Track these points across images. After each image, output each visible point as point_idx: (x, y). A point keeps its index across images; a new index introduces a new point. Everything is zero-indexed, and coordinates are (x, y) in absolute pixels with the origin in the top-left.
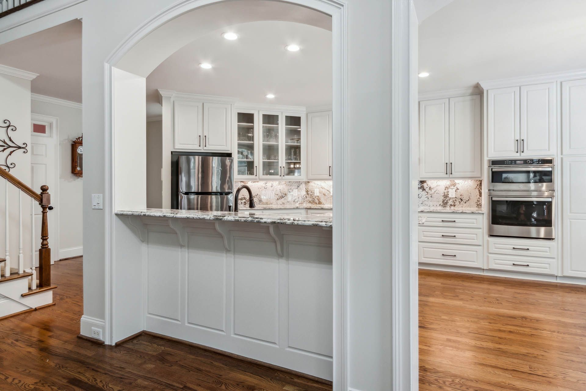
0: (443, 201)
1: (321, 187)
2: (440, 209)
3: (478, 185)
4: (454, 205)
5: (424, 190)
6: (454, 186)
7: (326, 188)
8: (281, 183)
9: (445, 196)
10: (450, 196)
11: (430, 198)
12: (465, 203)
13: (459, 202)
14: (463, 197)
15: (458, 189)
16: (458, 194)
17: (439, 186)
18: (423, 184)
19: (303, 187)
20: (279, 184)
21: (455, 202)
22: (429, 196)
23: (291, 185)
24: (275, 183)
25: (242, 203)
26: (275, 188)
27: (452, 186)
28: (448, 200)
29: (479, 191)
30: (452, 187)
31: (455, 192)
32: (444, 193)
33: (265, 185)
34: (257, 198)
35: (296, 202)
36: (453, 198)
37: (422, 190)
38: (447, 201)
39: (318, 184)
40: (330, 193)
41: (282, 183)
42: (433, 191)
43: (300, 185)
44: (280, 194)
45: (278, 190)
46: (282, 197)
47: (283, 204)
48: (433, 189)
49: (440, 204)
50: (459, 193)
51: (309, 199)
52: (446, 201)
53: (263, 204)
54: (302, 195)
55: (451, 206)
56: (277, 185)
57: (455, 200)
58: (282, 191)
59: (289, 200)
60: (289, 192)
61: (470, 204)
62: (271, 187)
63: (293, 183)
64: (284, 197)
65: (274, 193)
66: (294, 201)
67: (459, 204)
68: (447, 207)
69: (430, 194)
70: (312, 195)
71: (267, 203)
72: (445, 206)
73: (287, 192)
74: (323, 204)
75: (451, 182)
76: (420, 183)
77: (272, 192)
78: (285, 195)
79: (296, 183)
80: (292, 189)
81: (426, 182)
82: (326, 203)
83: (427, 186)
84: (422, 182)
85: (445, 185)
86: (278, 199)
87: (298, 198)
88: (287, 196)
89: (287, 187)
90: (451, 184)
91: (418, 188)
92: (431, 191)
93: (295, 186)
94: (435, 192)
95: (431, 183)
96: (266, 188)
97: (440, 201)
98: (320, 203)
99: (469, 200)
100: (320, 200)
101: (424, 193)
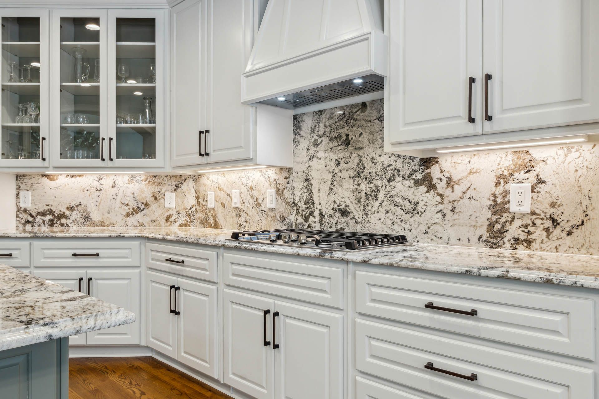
0: (491, 226)
1: (218, 188)
4: (529, 242)
5: (431, 187)
6: (529, 171)
7: (225, 189)
8: (135, 180)
9: (498, 207)
10: (513, 207)
11: (449, 215)
12: (569, 234)
13: (547, 230)
14: (561, 209)
15: (543, 182)
16: (539, 199)
17: (476, 172)
18: (428, 167)
19: (189, 187)
20: (131, 180)
21: (531, 229)
22: (447, 207)
23: (159, 184)
24: (122, 179)
25: (44, 222)
26: (121, 189)
27: (519, 171)
28: (507, 221)
30: (522, 175)
31: (530, 194)
32: (495, 196)
33: (98, 183)
34: (78, 212)
35: (171, 222)
36: (523, 215)
37: (426, 189)
38: (503, 226)
40: (232, 201)
41: (138, 178)
42: (459, 190)
43: (182, 183)
44: (133, 204)
45: (129, 194)
46: (138, 210)
47: (141, 225)
49: (480, 237)
50: (548, 195)
51: (200, 215)
52: (498, 226)
53: (93, 224)
54: (188, 206)
55: (518, 244)
56: (127, 182)
57: (530, 222)
58: (138, 195)
59: (154, 218)
60: (156, 199)
61: (587, 240)
62: (112, 187)
63: (163, 179)
64: (142, 211)
65: (118, 202)
66: (168, 219)
67: (546, 240)
68: (505, 246)
69: (450, 202)
70: (204, 205)
71: (104, 222)
72: (495, 244)
73: (150, 199)
74: (220, 227)
75: (516, 157)
76: (421, 166)
77: (114, 198)
78: (145, 206)
79: (171, 178)
80: (163, 192)
81: (437, 162)
82: (226, 225)
83: (439, 175)
84: (427, 162)
85: (495, 167)
86: (129, 215)
87: (177, 213)
88: (150, 209)
89: (151, 188)
90: (516, 164)
91: (417, 183)
92: (453, 191)
93: (170, 186)
94: (464, 195)
95: (453, 164)
96: (101, 190)
97: (479, 224)
98: (216, 225)
99: (583, 223)
100: (216, 219)
101: (432, 197)
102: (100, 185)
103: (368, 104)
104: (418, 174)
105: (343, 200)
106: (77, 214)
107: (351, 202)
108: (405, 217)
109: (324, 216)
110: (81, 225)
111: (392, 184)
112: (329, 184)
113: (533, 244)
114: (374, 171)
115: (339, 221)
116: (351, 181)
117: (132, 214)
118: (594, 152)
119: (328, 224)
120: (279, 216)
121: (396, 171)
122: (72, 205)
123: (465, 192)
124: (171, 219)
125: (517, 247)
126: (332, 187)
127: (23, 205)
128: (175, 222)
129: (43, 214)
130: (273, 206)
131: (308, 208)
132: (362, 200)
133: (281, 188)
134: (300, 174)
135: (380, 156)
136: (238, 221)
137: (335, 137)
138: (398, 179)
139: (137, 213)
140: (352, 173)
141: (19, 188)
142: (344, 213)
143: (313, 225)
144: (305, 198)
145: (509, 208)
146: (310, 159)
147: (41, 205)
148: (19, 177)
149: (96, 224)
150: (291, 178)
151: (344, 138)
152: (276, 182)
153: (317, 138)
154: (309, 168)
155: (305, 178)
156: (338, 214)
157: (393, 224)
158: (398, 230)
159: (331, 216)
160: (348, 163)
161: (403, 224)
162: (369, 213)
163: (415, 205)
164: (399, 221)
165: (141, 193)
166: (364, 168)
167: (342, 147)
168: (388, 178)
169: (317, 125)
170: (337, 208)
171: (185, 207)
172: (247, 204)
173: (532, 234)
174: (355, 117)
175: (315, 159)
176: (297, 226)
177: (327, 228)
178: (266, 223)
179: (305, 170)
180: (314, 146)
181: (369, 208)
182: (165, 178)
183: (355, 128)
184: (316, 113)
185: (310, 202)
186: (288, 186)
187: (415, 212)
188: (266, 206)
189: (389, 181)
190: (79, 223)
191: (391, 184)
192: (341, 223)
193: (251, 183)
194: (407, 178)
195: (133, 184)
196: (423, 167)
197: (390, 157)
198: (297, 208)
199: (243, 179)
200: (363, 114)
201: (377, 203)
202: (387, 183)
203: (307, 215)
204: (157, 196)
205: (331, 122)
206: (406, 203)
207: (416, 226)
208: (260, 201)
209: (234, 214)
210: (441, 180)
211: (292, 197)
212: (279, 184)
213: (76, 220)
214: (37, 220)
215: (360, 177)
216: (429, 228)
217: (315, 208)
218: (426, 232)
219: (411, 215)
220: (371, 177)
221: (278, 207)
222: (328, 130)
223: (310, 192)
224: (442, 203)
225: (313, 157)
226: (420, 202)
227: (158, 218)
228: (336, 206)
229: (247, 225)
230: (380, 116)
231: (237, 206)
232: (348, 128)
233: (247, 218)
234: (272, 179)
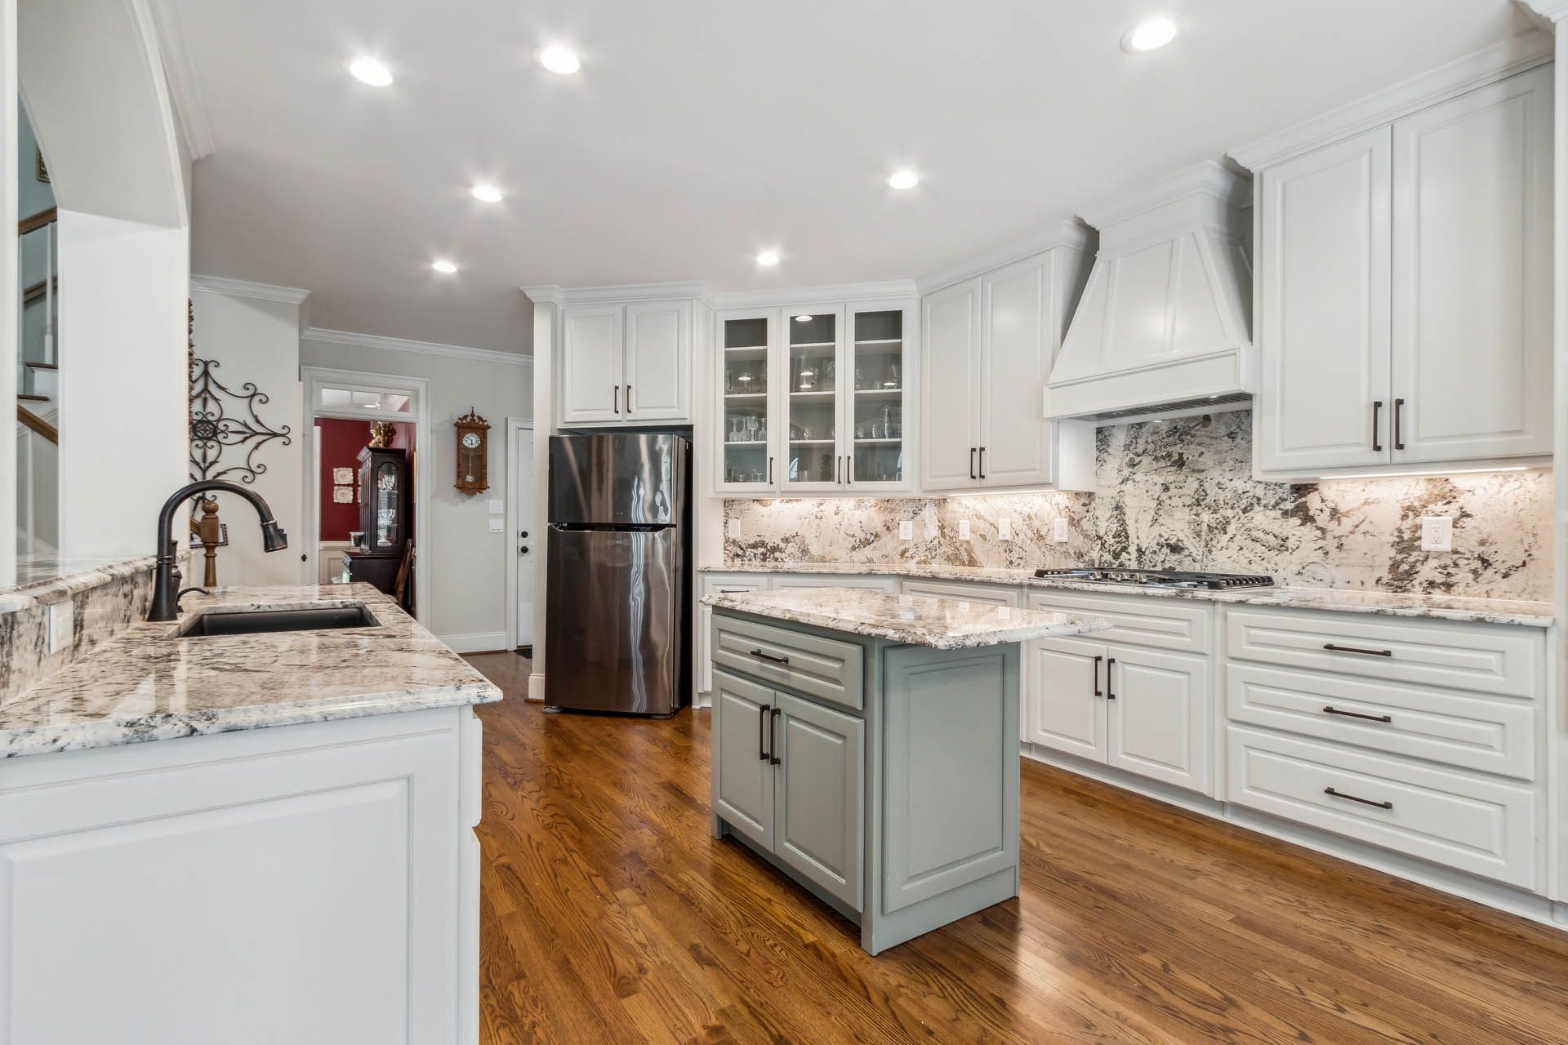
0: (1395, 566)
1: (976, 516)
2: (1377, 597)
4: (1449, 586)
5: (1308, 519)
6: (1449, 502)
7: (987, 517)
8: (863, 505)
9: (1405, 545)
10: (1426, 544)
11: (1334, 552)
12: (1506, 576)
13: (1475, 572)
14: (1493, 548)
15: (1468, 516)
16: (1463, 535)
17: (1373, 503)
18: (1303, 496)
19: (929, 514)
20: (858, 506)
21: (1451, 570)
22: (1330, 544)
23: (893, 510)
24: (847, 504)
25: (755, 555)
26: (846, 517)
27: (1435, 502)
28: (1417, 561)
30: (1440, 507)
31: (1451, 529)
32: (1400, 531)
33: (817, 510)
34: (795, 545)
35: (907, 558)
36: (1440, 554)
37: (1299, 522)
38: (1412, 567)
39: (967, 503)
40: (998, 532)
41: (866, 503)
42: (1347, 524)
43: (921, 510)
44: (861, 535)
45: (855, 522)
46: (867, 543)
47: (870, 560)
48: (1347, 514)
49: (1379, 579)
50: (1476, 531)
51: (946, 549)
52: (1405, 567)
53: (813, 559)
54: (929, 537)
55: (1433, 587)
56: (853, 509)
57: (1450, 562)
58: (866, 524)
59: (886, 553)
60: (888, 528)
61: (1531, 583)
62: (835, 514)
63: (898, 504)
64: (871, 543)
65: (842, 532)
66: (904, 554)
67: (1472, 583)
68: (1414, 590)
69: (1335, 538)
70: (952, 538)
71: (824, 556)
72: (1401, 588)
73: (880, 529)
74: (979, 563)
75: (1430, 486)
76: (1292, 493)
77: (837, 528)
78: (875, 538)
79: (907, 503)
80: (897, 520)
81: (1316, 490)
82: (988, 562)
83: (1319, 505)
84: (1301, 489)
85: (1401, 497)
86: (856, 548)
87: (915, 547)
88: (881, 541)
89: (882, 515)
90: (1432, 494)
91: (1285, 513)
92: (1339, 525)
93: (907, 513)
94: (1356, 530)
95: (1340, 493)
96: (822, 517)
97: (1378, 564)
98: (972, 562)
99: (1524, 564)
100: (973, 555)
101: (1308, 532)
102: (821, 513)
103: (1212, 418)
104: (1288, 503)
105: (1173, 533)
106: (793, 546)
107: (1186, 536)
108: (1267, 554)
109: (1144, 553)
110: (798, 559)
111: (1250, 514)
112: (1153, 513)
113: (1454, 588)
114: (1221, 498)
115: (1167, 558)
116: (1187, 510)
117: (858, 547)
118: (1540, 483)
119: (1151, 562)
120: (1073, 552)
121: (1255, 499)
122: (787, 536)
123: (1357, 526)
124: (907, 555)
125: (1432, 591)
126: (1157, 517)
127: (732, 536)
128: (912, 557)
129: (754, 546)
130: (1065, 539)
131: (1118, 542)
132: (1203, 533)
133: (1076, 518)
134: (1107, 500)
135: (1231, 480)
136: (1008, 558)
137: (1162, 456)
138: (1256, 506)
139: (865, 546)
140: (1188, 501)
141: (727, 516)
142: (1175, 549)
143: (1127, 563)
144: (1114, 530)
145: (1420, 546)
146: (1122, 483)
147: (751, 535)
148: (728, 503)
149: (815, 559)
150: (1093, 504)
151: (1176, 457)
152: (1069, 510)
153: (1133, 456)
154: (1121, 494)
155: (1114, 505)
156: (1166, 550)
157: (1250, 563)
158: (1257, 570)
159: (1155, 552)
160: (1181, 488)
161: (1264, 562)
162: (1214, 549)
163: (1284, 540)
164: (1258, 559)
165: (870, 522)
166: (1207, 495)
167: (1173, 469)
168: (1243, 507)
169: (1134, 441)
170: (1165, 542)
171: (925, 539)
172: (1022, 536)
173: (1452, 576)
174: (1193, 432)
175: (1130, 482)
176: (1102, 563)
177: (1149, 567)
178: (1053, 560)
179: (1114, 495)
180: (1129, 467)
181: (1214, 543)
182: (900, 504)
183: (1193, 446)
184: (1132, 426)
185: (1122, 534)
186: (1088, 514)
187: (1283, 548)
188: (1052, 540)
189: (1245, 511)
190: (796, 557)
191: (1246, 515)
192: (1172, 560)
193: (1029, 510)
194: (1271, 507)
195: (861, 510)
196: (1295, 495)
197: (1245, 482)
198: (1102, 542)
199: (1016, 506)
200: (1205, 429)
201: (1226, 538)
202: (1241, 513)
203: (1117, 551)
204: (890, 526)
205: (1156, 437)
206: (1271, 538)
207: (1284, 566)
208: (1042, 533)
209: (1001, 549)
210: (1322, 511)
211: (1095, 528)
212: (1073, 512)
213: (792, 553)
214: (747, 553)
215: (1199, 505)
216: (1303, 568)
217: (1130, 543)
218: (1299, 573)
219: (1277, 552)
220: (1217, 506)
221: (1071, 541)
222: (1151, 447)
223: (1123, 523)
224: (1324, 539)
225: (1127, 480)
226: (1291, 536)
227: (891, 553)
228: (1162, 541)
229: (1022, 563)
230: (1231, 433)
231: (1006, 539)
232: (1182, 445)
233: (1023, 554)
234: (1062, 506)
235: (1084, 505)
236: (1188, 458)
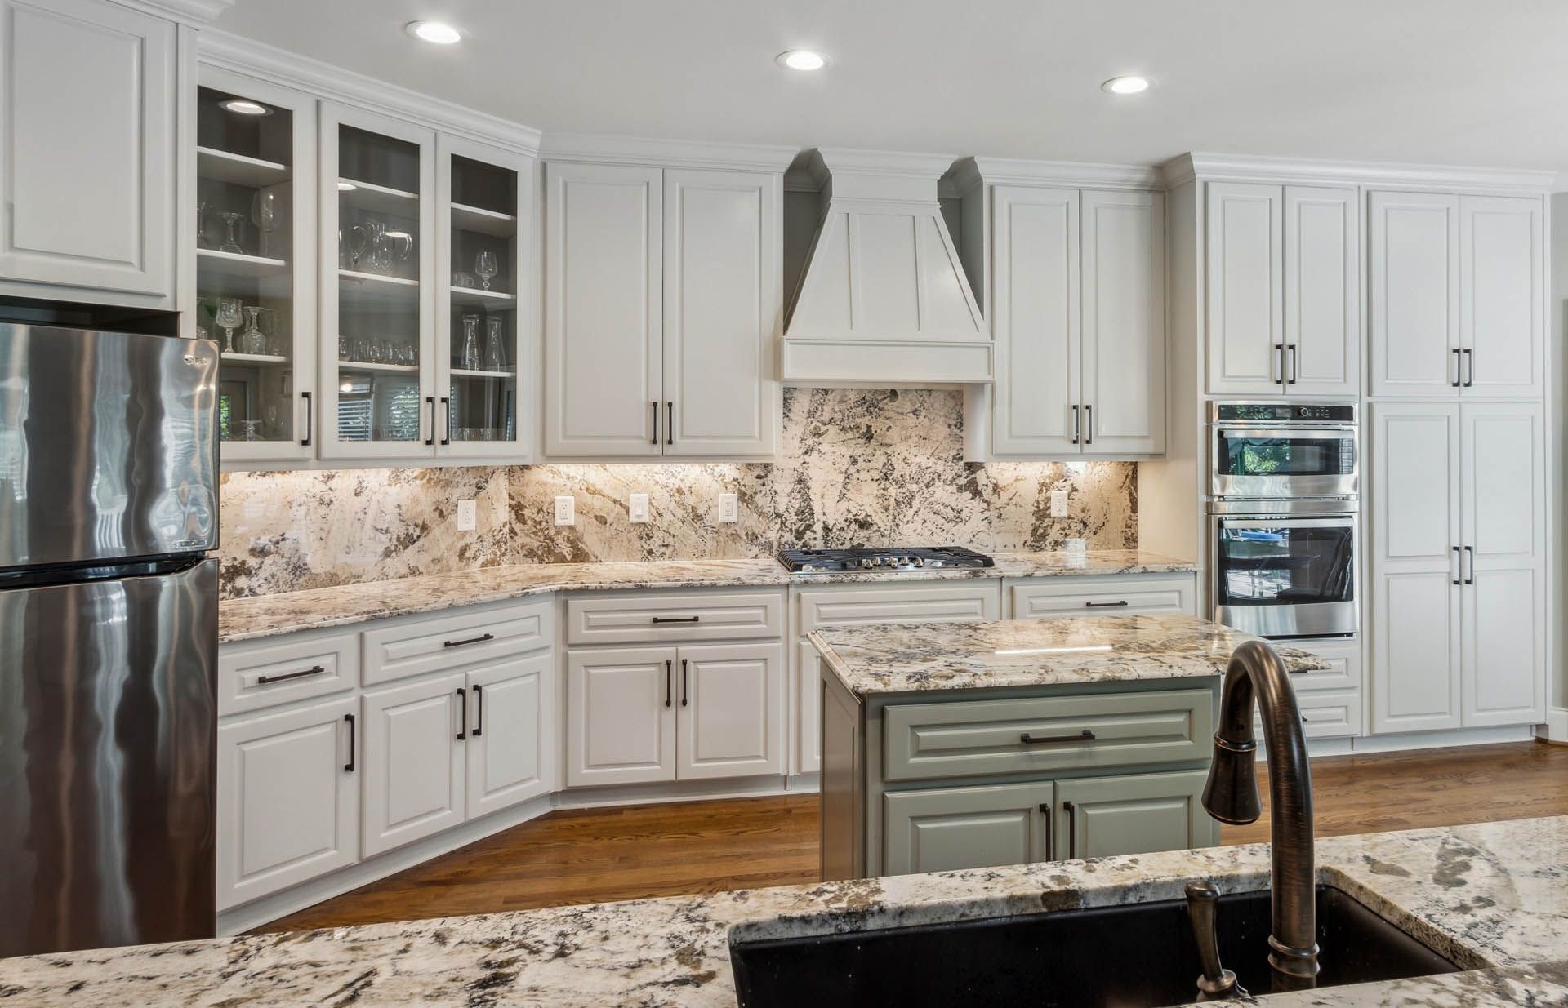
0: (1035, 530)
1: (587, 489)
2: (1023, 556)
3: (1127, 477)
4: (1065, 544)
5: (977, 493)
6: (1066, 480)
7: (606, 491)
8: (402, 479)
9: (1041, 513)
10: (1054, 513)
11: (996, 520)
12: (1095, 534)
13: (1079, 532)
14: (1089, 514)
15: (1076, 490)
16: (1074, 505)
17: (1022, 479)
18: (973, 473)
19: (499, 487)
20: (396, 479)
21: (1067, 531)
22: (993, 514)
23: (448, 484)
24: (376, 479)
26: (374, 499)
27: (1057, 480)
28: (1048, 525)
29: (1131, 494)
30: (1060, 484)
31: (1066, 501)
32: (1038, 502)
33: (324, 488)
34: (278, 558)
35: (469, 558)
36: (1061, 519)
37: (971, 495)
38: (1045, 531)
39: (572, 475)
40: (628, 512)
41: (406, 474)
42: (1005, 496)
43: (486, 482)
44: (399, 530)
45: (390, 508)
46: (408, 541)
47: (414, 571)
48: (1004, 489)
49: (1025, 542)
50: (1079, 502)
51: (527, 540)
52: (1041, 531)
53: (315, 582)
54: (497, 525)
55: (1057, 546)
56: (386, 482)
57: (1066, 526)
58: (408, 510)
59: (438, 555)
60: (441, 514)
62: (356, 495)
63: (455, 473)
64: (415, 541)
65: (368, 526)
66: (463, 554)
68: (1046, 548)
69: (996, 509)
70: (540, 523)
71: (336, 575)
72: (1038, 547)
73: (429, 515)
74: (593, 559)
75: (1055, 467)
76: (965, 470)
77: (359, 520)
78: (421, 532)
79: (468, 471)
80: (453, 500)
81: (983, 468)
82: (609, 554)
84: (972, 467)
85: (1038, 476)
86: (391, 552)
87: (479, 540)
88: (431, 536)
89: (433, 491)
90: (1056, 474)
91: (960, 489)
92: (999, 498)
93: (468, 487)
94: (1010, 502)
95: (999, 471)
96: (331, 501)
97: (1025, 529)
98: (580, 556)
99: (1104, 525)
100: (580, 545)
101: (977, 505)
102: (330, 492)
103: (899, 393)
104: (962, 478)
105: (863, 508)
106: (274, 562)
107: (875, 511)
108: (946, 526)
109: (831, 530)
110: (285, 588)
111: (932, 489)
112: (840, 487)
113: (1068, 545)
114: (907, 473)
115: (856, 535)
116: (875, 484)
117: (395, 551)
119: (838, 540)
120: (744, 533)
121: (936, 475)
122: (264, 540)
123: (1011, 499)
124: (468, 554)
125: (1056, 548)
126: (844, 491)
128: (475, 558)
130: (732, 519)
131: (801, 520)
132: (891, 508)
133: (749, 492)
134: (787, 473)
135: (916, 456)
136: (645, 546)
137: (850, 427)
138: (937, 483)
139: (406, 547)
140: (876, 475)
142: (864, 525)
143: (812, 543)
144: (797, 506)
145: (1050, 514)
146: (806, 453)
149: (319, 580)
150: (771, 477)
151: (864, 429)
152: (739, 483)
153: (819, 424)
154: (805, 465)
155: (796, 478)
156: (854, 526)
157: (932, 534)
158: (938, 541)
159: (843, 529)
160: (869, 461)
161: (945, 534)
162: (901, 523)
163: (959, 513)
164: (939, 531)
165: (414, 505)
166: (894, 469)
167: (860, 441)
168: (926, 482)
169: (820, 408)
170: (853, 518)
171: (492, 528)
172: (668, 517)
173: (1067, 536)
174: (881, 405)
175: (815, 453)
176: (782, 546)
177: (837, 545)
178: (715, 544)
179: (796, 467)
180: (814, 435)
181: (901, 517)
182: (459, 472)
183: (880, 420)
185: (806, 511)
186: (763, 488)
187: (958, 520)
188: (714, 519)
189: (928, 486)
190: (281, 583)
191: (929, 489)
192: (860, 538)
193: (678, 483)
194: (949, 483)
195: (398, 485)
196: (968, 472)
197: (928, 458)
198: (782, 521)
199: (657, 477)
200: (892, 403)
201: (912, 511)
202: (924, 488)
203: (800, 530)
204: (444, 510)
205: (843, 406)
206: (949, 510)
207: (959, 535)
208: (700, 512)
209: (634, 535)
210: (987, 486)
211: (772, 504)
212: (745, 486)
213: (273, 576)
215: (887, 479)
216: (974, 536)
217: (816, 520)
218: (972, 541)
219: (954, 524)
220: (904, 481)
221: (742, 519)
222: (838, 416)
223: (807, 499)
224: (988, 510)
225: (812, 450)
226: (964, 508)
227: (446, 555)
228: (850, 516)
229: (668, 551)
230: (916, 410)
231: (642, 521)
232: (870, 417)
233: (667, 541)
234: (728, 479)
235: (759, 477)
236: (876, 432)
